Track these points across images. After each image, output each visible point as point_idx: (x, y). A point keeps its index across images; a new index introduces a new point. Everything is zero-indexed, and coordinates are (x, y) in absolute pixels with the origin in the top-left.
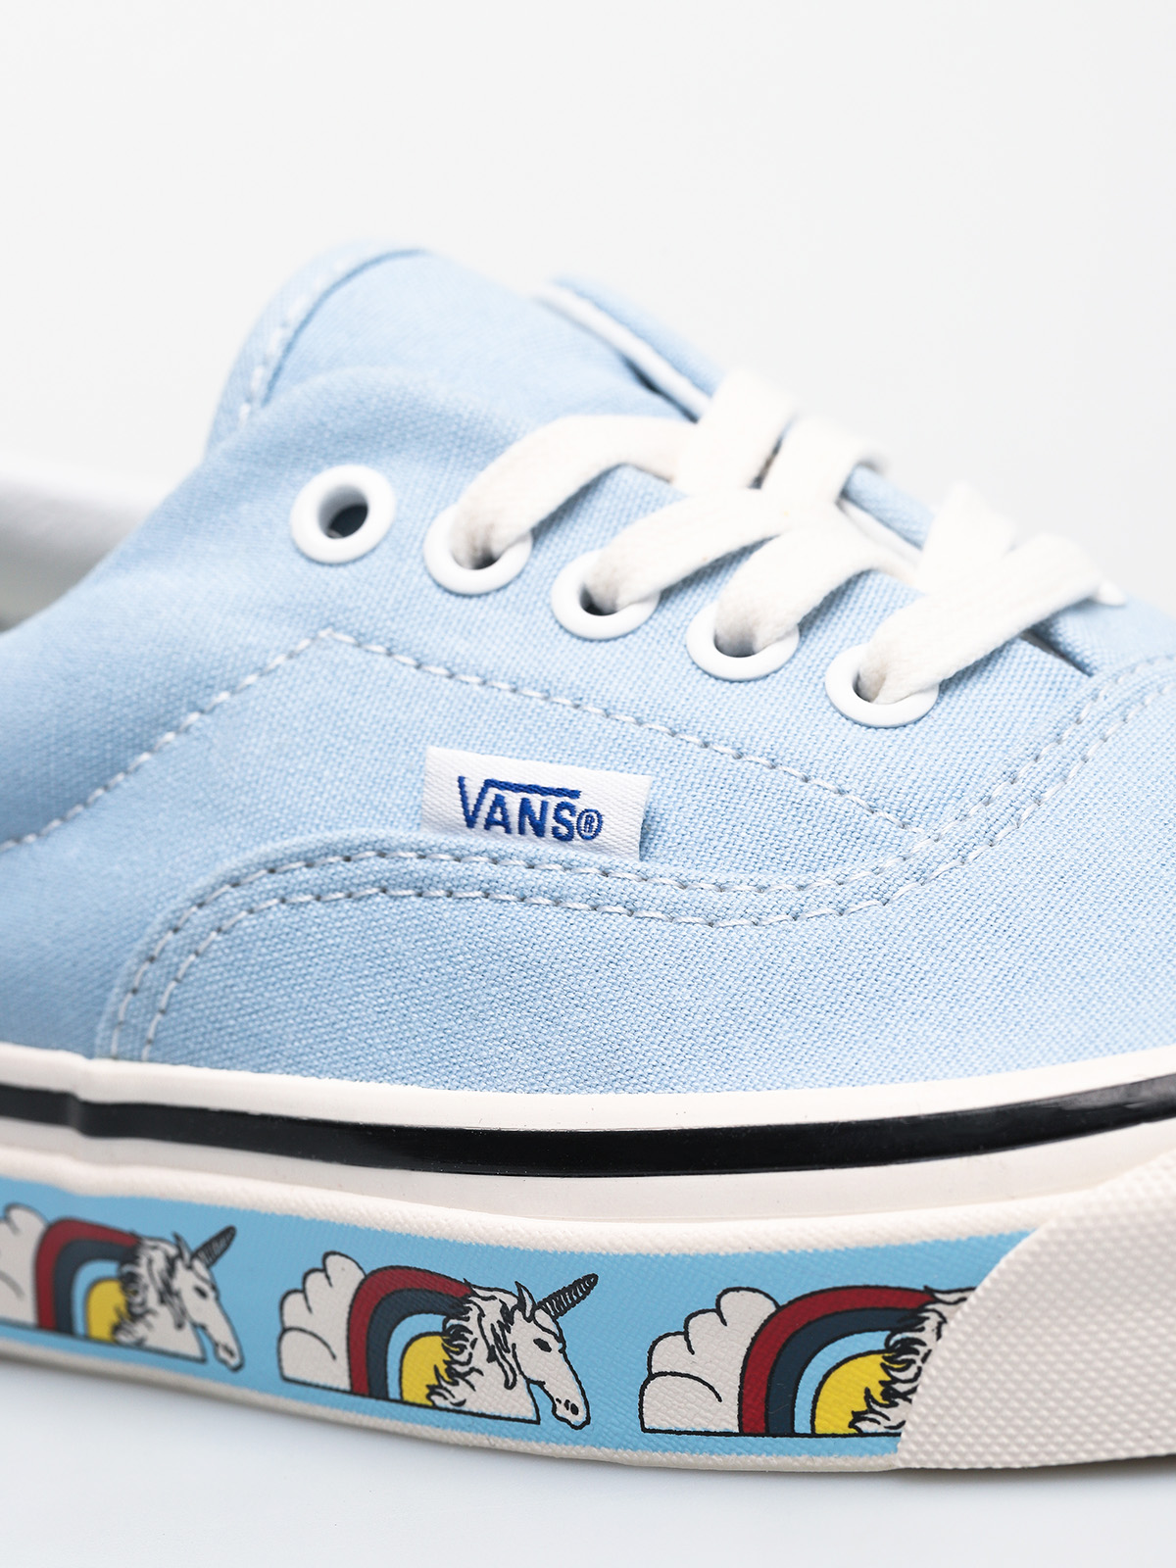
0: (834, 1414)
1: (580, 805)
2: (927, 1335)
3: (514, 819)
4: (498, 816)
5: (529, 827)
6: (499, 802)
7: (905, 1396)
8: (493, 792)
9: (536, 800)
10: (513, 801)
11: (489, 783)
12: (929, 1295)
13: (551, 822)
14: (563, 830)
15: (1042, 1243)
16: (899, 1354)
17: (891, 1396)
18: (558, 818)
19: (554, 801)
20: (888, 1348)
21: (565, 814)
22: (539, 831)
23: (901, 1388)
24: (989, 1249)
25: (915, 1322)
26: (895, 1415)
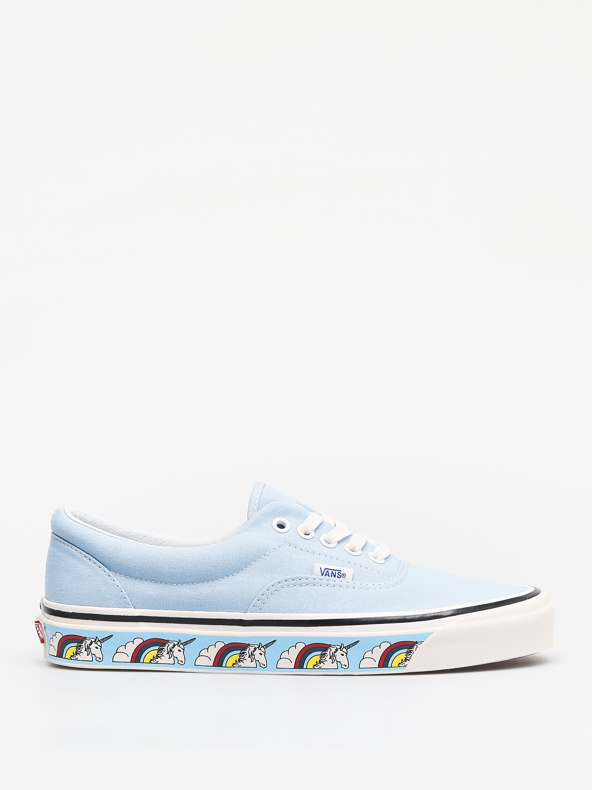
0: (395, 664)
1: (342, 572)
2: (414, 650)
3: (330, 575)
4: (327, 574)
5: (333, 576)
6: (328, 571)
7: (408, 660)
8: (326, 570)
9: (334, 572)
10: (330, 572)
11: (326, 569)
12: (416, 643)
13: (337, 575)
14: (339, 576)
15: (437, 633)
16: (409, 653)
17: (406, 660)
18: (338, 574)
19: (337, 572)
20: (407, 652)
21: (339, 574)
22: (335, 576)
23: (408, 658)
24: (427, 635)
25: (412, 647)
26: (406, 663)
